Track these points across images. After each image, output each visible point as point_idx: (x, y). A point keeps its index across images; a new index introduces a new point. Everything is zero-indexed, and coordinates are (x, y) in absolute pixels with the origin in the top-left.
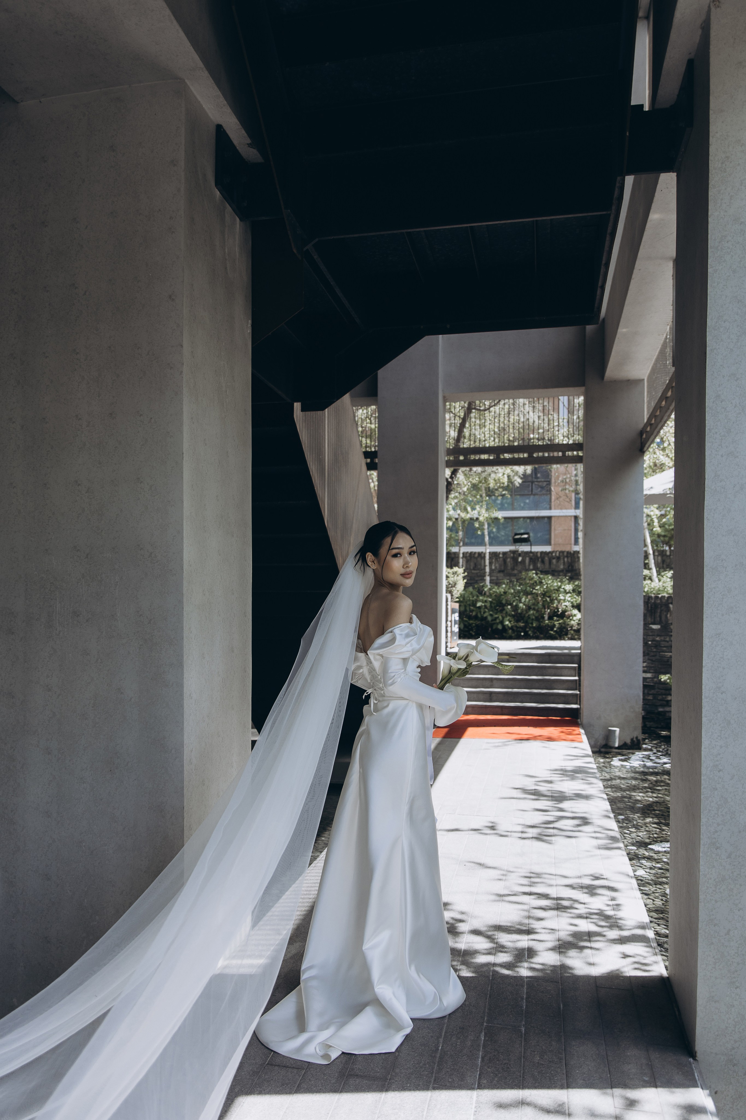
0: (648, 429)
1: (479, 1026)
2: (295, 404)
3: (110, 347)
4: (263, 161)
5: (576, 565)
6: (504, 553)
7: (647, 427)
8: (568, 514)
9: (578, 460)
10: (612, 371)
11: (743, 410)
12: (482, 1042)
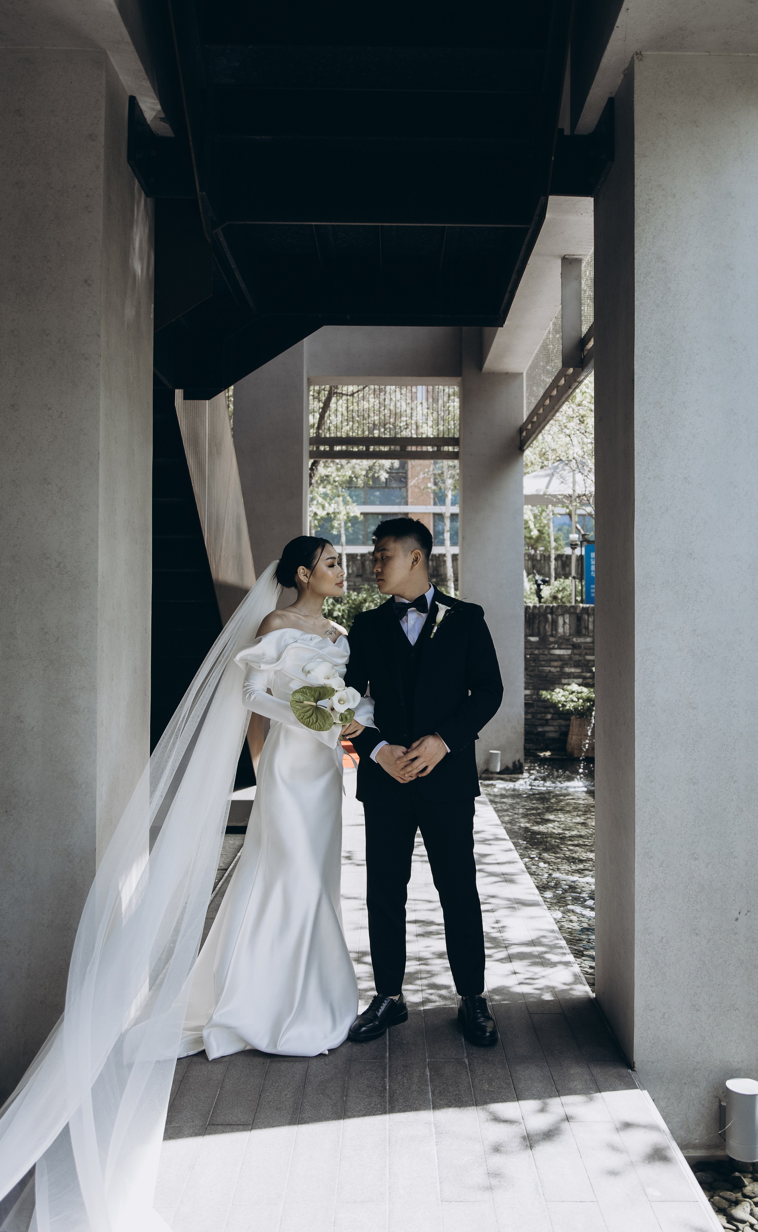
0: (529, 427)
1: (422, 1063)
2: (177, 391)
3: (12, 331)
4: (173, 136)
5: (442, 569)
6: (363, 555)
7: (528, 425)
8: (427, 511)
9: (454, 456)
10: (490, 363)
11: (667, 436)
12: (429, 1077)
